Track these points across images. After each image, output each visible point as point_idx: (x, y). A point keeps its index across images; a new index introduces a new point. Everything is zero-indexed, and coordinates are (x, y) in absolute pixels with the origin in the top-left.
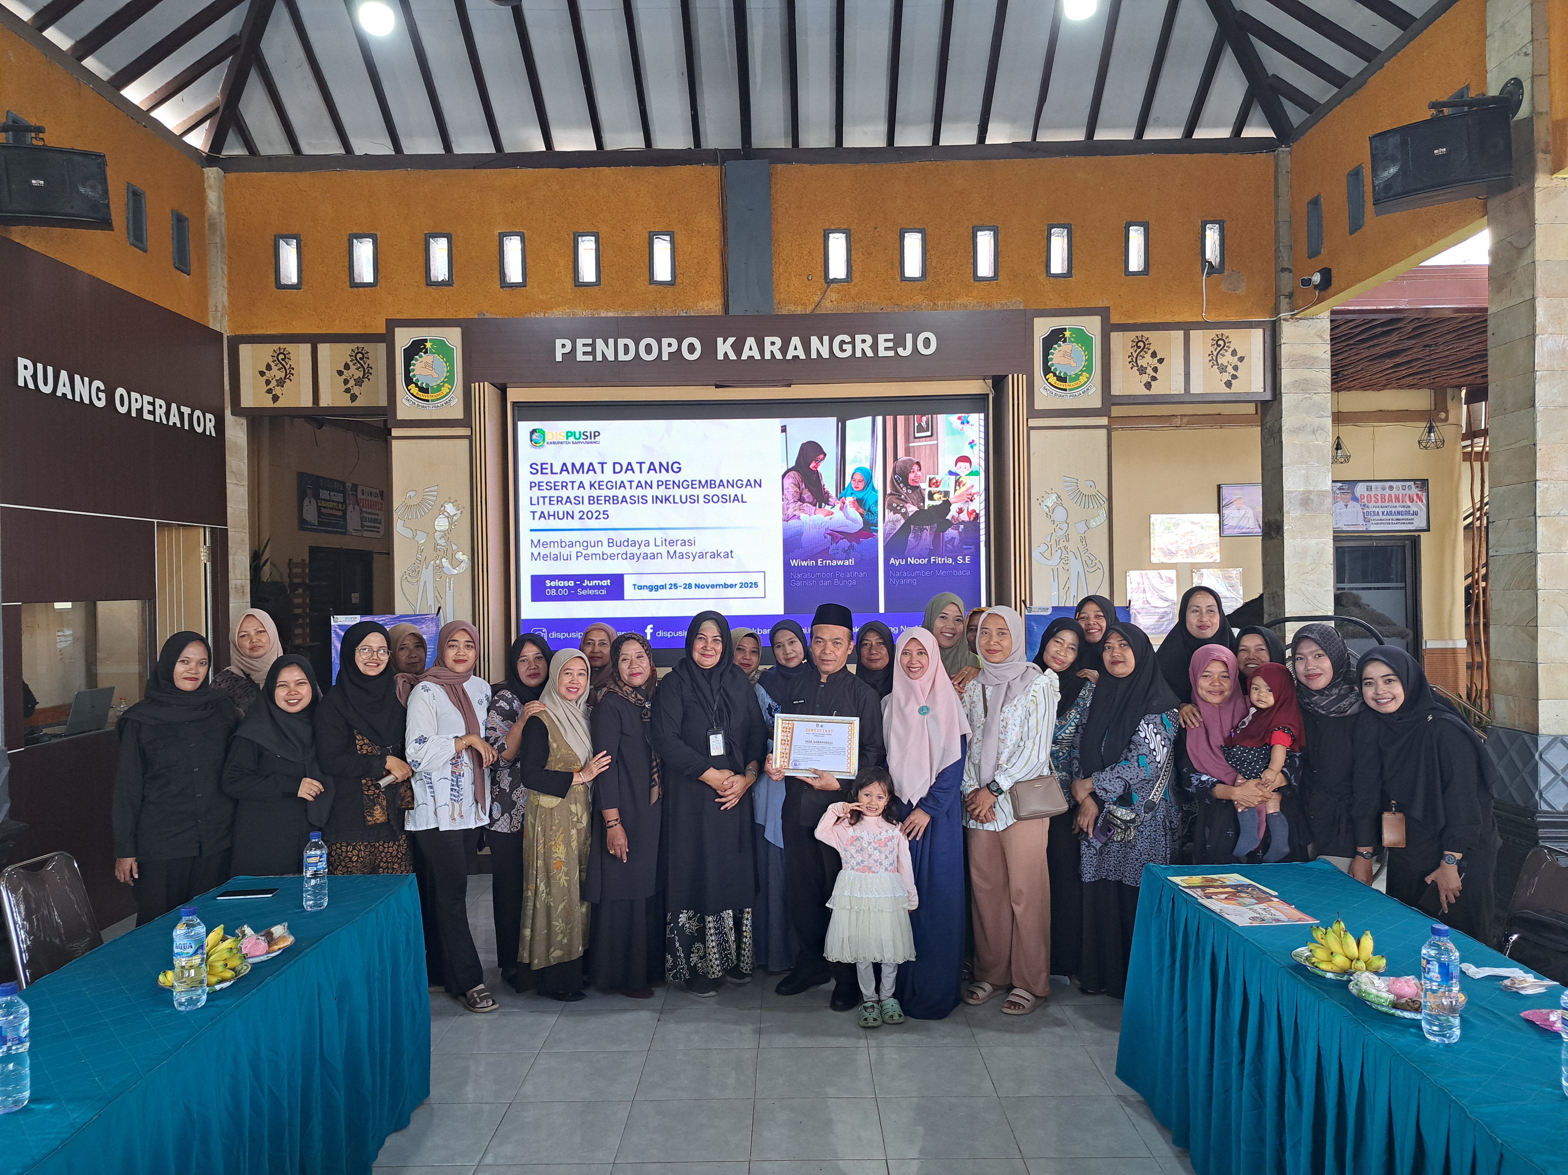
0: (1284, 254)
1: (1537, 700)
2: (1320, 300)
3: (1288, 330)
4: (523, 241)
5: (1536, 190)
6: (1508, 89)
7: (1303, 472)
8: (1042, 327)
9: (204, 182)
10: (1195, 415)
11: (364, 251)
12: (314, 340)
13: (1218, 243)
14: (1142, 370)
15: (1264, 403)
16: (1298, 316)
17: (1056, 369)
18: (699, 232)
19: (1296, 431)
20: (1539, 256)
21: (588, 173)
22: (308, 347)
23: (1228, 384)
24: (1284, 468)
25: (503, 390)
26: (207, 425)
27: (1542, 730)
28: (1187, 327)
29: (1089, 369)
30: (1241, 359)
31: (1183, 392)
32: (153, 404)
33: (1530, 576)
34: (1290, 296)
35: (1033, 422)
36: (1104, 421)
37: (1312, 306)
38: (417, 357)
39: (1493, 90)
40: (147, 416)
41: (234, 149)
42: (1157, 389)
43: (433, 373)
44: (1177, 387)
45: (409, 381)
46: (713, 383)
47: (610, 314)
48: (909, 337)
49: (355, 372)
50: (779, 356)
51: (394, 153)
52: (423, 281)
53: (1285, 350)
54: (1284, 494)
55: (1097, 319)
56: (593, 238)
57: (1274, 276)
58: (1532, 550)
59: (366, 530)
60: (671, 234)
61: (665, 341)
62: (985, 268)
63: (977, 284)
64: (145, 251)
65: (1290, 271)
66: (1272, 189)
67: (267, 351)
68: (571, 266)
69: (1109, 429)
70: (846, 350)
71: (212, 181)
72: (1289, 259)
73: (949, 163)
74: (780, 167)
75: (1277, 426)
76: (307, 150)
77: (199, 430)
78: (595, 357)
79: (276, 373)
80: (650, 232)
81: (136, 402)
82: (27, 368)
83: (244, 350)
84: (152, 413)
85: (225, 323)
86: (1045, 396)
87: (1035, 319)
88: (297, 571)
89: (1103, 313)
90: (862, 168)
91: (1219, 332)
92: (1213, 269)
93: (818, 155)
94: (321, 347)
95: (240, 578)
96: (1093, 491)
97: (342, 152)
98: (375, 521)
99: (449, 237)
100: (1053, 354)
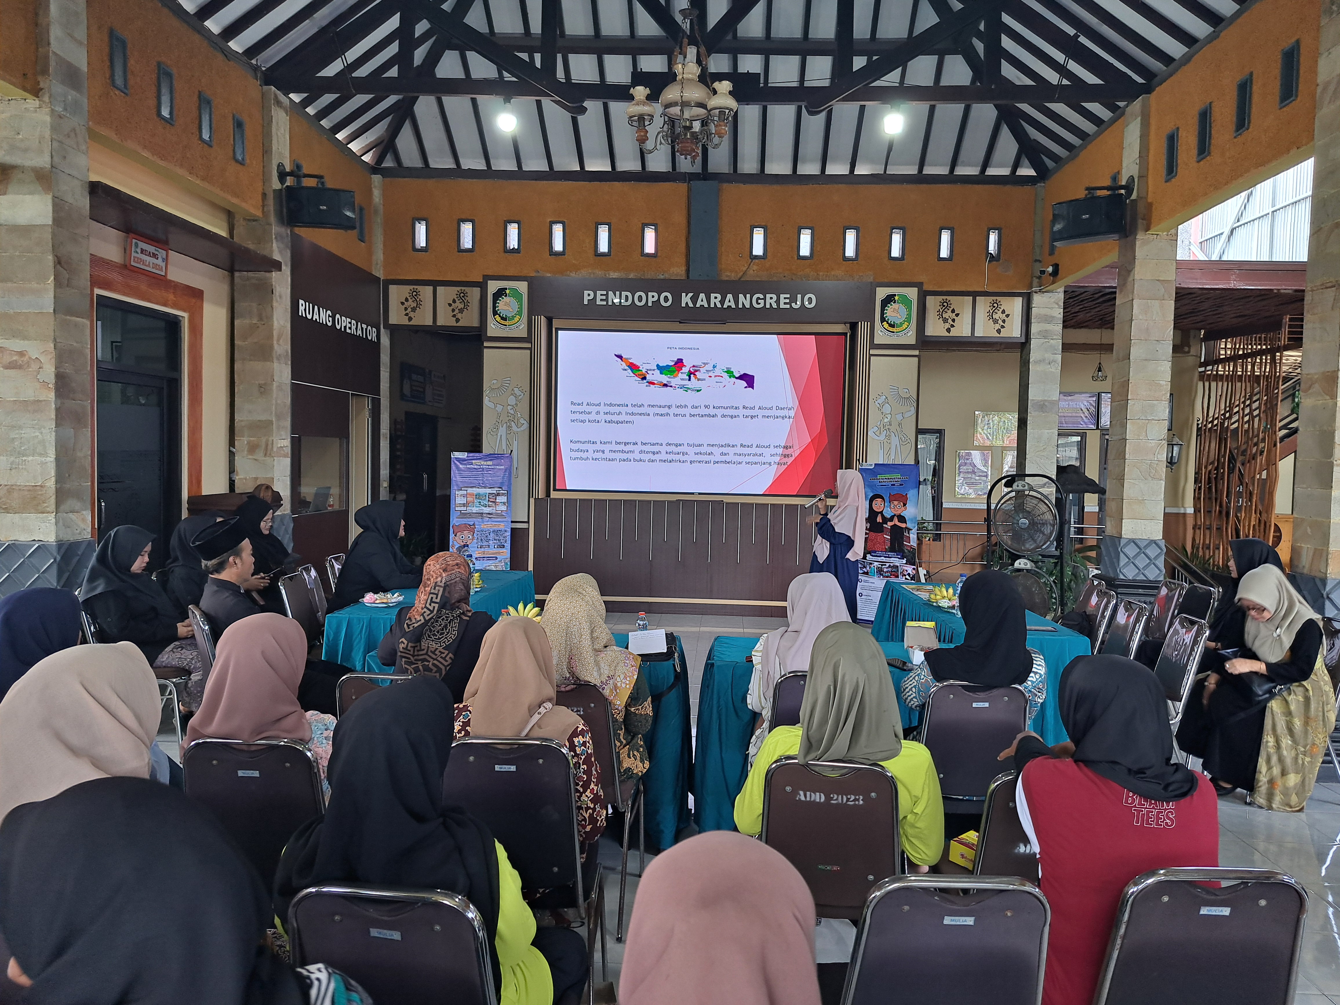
0: (1037, 250)
1: (1122, 519)
2: (1053, 283)
3: (1037, 299)
4: (564, 227)
5: (1137, 240)
6: (1129, 181)
7: (1042, 388)
8: (882, 293)
9: (371, 184)
11: (467, 230)
12: (435, 284)
13: (997, 242)
14: (945, 321)
15: (1020, 343)
16: (1043, 290)
17: (888, 319)
18: (673, 224)
19: (1037, 362)
20: (1137, 277)
21: (605, 186)
22: (430, 288)
23: (999, 331)
24: (1030, 385)
25: (550, 320)
26: (373, 336)
27: (1124, 536)
28: (975, 295)
29: (909, 320)
30: (1008, 316)
31: (970, 335)
32: (351, 323)
34: (1038, 278)
35: (872, 352)
36: (916, 352)
37: (1050, 285)
38: (501, 298)
39: (1124, 180)
40: (348, 331)
41: (388, 163)
42: (954, 332)
43: (510, 309)
44: (966, 332)
45: (495, 313)
46: (678, 320)
47: (617, 276)
48: (799, 296)
49: (459, 305)
50: (719, 305)
51: (486, 169)
52: (502, 250)
53: (1034, 311)
54: (1029, 401)
55: (915, 289)
56: (607, 226)
57: (1032, 264)
60: (656, 226)
61: (650, 294)
62: (850, 251)
63: (844, 261)
64: (349, 235)
65: (1039, 262)
67: (405, 290)
68: (593, 244)
69: (920, 357)
70: (760, 303)
71: (376, 184)
72: (1039, 255)
73: (831, 185)
74: (725, 185)
75: (1028, 358)
76: (433, 165)
77: (370, 338)
78: (607, 303)
79: (411, 304)
80: (642, 223)
81: (344, 322)
82: (302, 305)
83: (393, 289)
84: (350, 328)
85: (382, 272)
86: (881, 336)
87: (877, 288)
88: (398, 426)
89: (919, 285)
90: (776, 187)
91: (995, 298)
92: (993, 258)
93: (749, 178)
94: (439, 288)
95: (385, 429)
96: (907, 395)
97: (454, 166)
98: (441, 396)
99: (519, 223)
100: (887, 310)
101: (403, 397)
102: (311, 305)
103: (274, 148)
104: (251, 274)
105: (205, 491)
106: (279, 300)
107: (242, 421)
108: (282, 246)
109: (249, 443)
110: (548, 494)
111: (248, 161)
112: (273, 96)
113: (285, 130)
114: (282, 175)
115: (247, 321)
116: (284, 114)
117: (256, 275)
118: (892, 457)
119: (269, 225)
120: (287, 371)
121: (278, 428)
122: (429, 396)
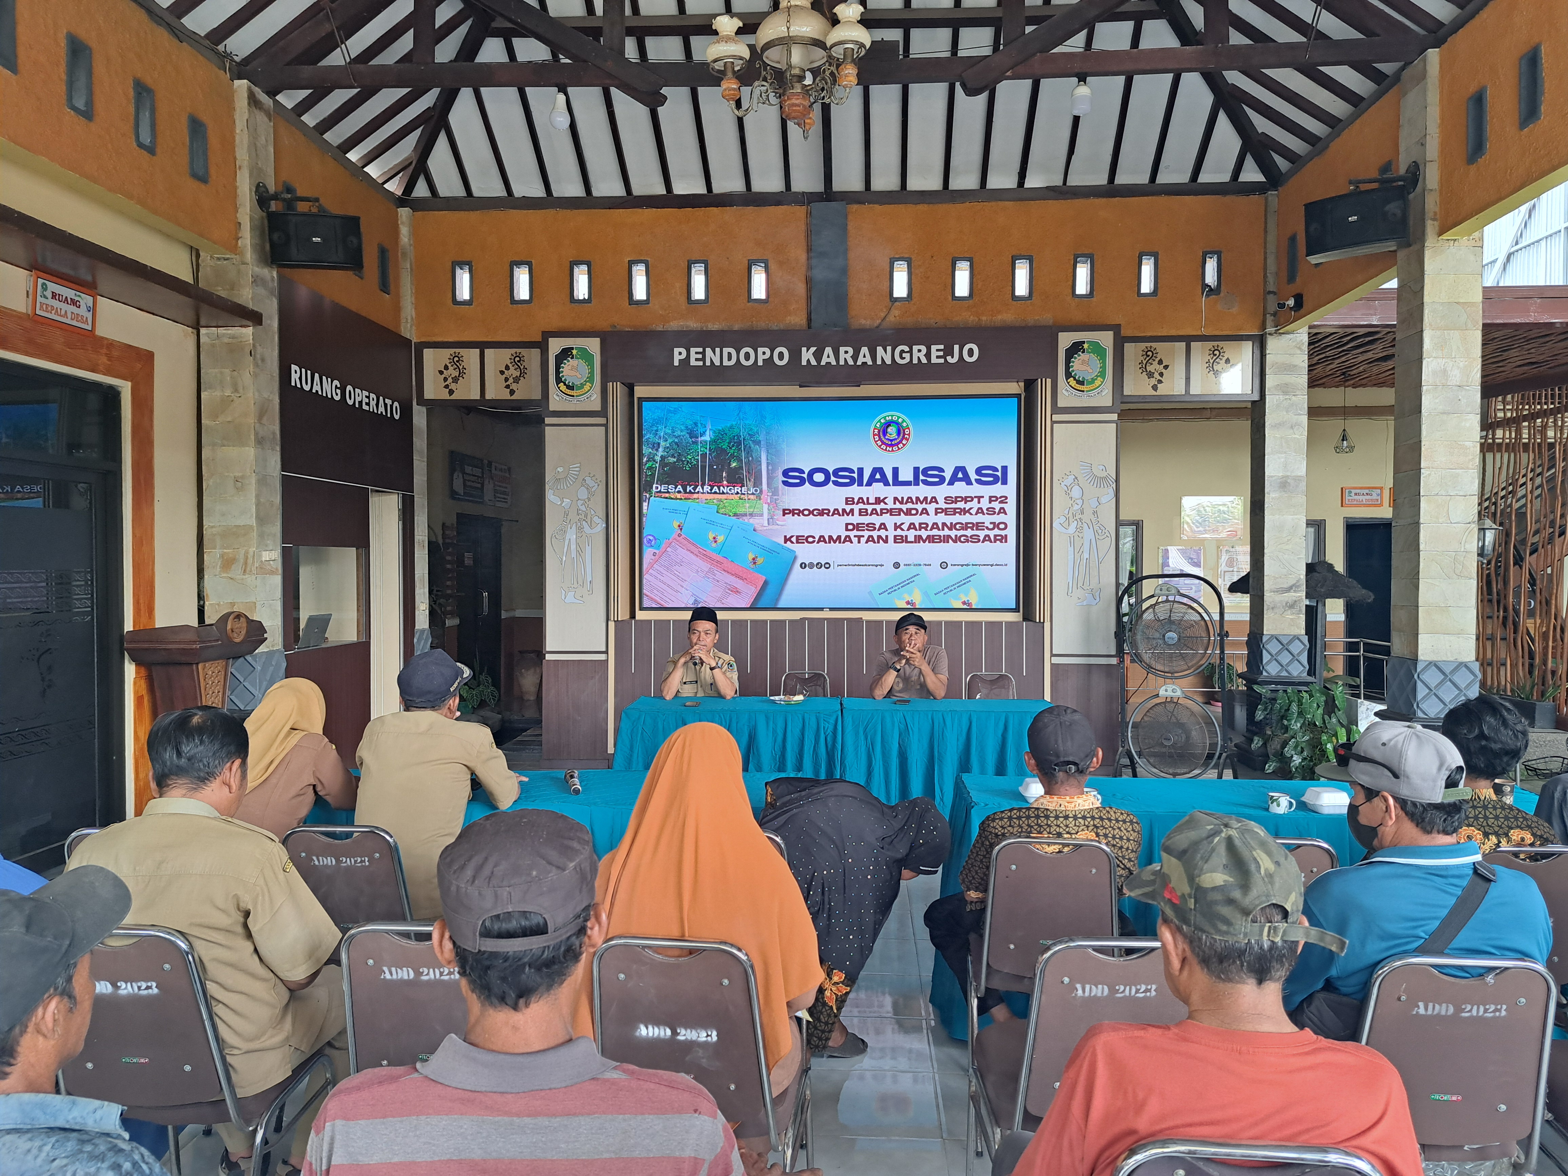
0: (1271, 279)
1: (1417, 634)
2: (1297, 319)
3: (1273, 344)
4: (647, 268)
5: (1426, 249)
6: (1412, 169)
7: (1282, 460)
8: (1065, 340)
9: (398, 219)
11: (522, 276)
12: (482, 346)
13: (1215, 270)
14: (1150, 375)
15: (1253, 402)
16: (1281, 331)
17: (1075, 374)
18: (790, 261)
19: (1277, 426)
20: (1427, 299)
21: (700, 212)
22: (477, 351)
24: (1266, 457)
25: (631, 388)
27: (1420, 657)
28: (1188, 340)
29: (1102, 374)
31: (1183, 394)
32: (368, 397)
33: (1416, 541)
34: (1274, 314)
35: (1056, 417)
36: (1114, 416)
37: (1291, 324)
38: (566, 361)
39: (1402, 171)
40: (365, 407)
41: (421, 192)
42: (1162, 390)
43: (577, 374)
44: (1179, 389)
45: (559, 380)
46: (798, 384)
47: (716, 327)
48: (956, 347)
49: (514, 372)
50: (851, 362)
51: (546, 195)
52: (568, 299)
53: (1269, 359)
54: (1266, 478)
55: (1110, 334)
56: (703, 266)
57: (1262, 298)
58: (1418, 521)
59: (497, 501)
60: (766, 263)
61: (760, 350)
62: (1021, 288)
63: (1015, 303)
64: (362, 278)
65: (1273, 294)
66: (1262, 226)
67: (446, 354)
68: (685, 287)
69: (1118, 423)
70: (905, 357)
71: (404, 219)
72: (1273, 283)
73: (994, 203)
74: (855, 207)
75: (1263, 422)
76: (477, 192)
77: (397, 417)
78: (705, 363)
79: (452, 372)
80: (749, 261)
81: (358, 396)
82: (296, 372)
83: (428, 353)
84: (368, 404)
85: (412, 332)
86: (1067, 397)
87: (1060, 334)
88: (448, 532)
89: (1116, 328)
90: (922, 207)
91: (1215, 344)
92: (1211, 291)
93: (886, 197)
94: (487, 351)
95: (421, 535)
96: (1104, 474)
97: (505, 194)
98: (504, 493)
99: (589, 264)
100: (1073, 362)
101: (453, 495)
102: (309, 372)
104: (221, 330)
105: (161, 621)
106: (260, 362)
107: (212, 527)
108: (263, 291)
109: (222, 556)
110: (633, 616)
111: (212, 177)
112: (247, 93)
113: (267, 141)
114: (263, 199)
115: (218, 393)
116: (266, 119)
117: (229, 332)
118: (1086, 555)
119: (244, 263)
120: (275, 460)
121: (261, 536)
122: (488, 495)
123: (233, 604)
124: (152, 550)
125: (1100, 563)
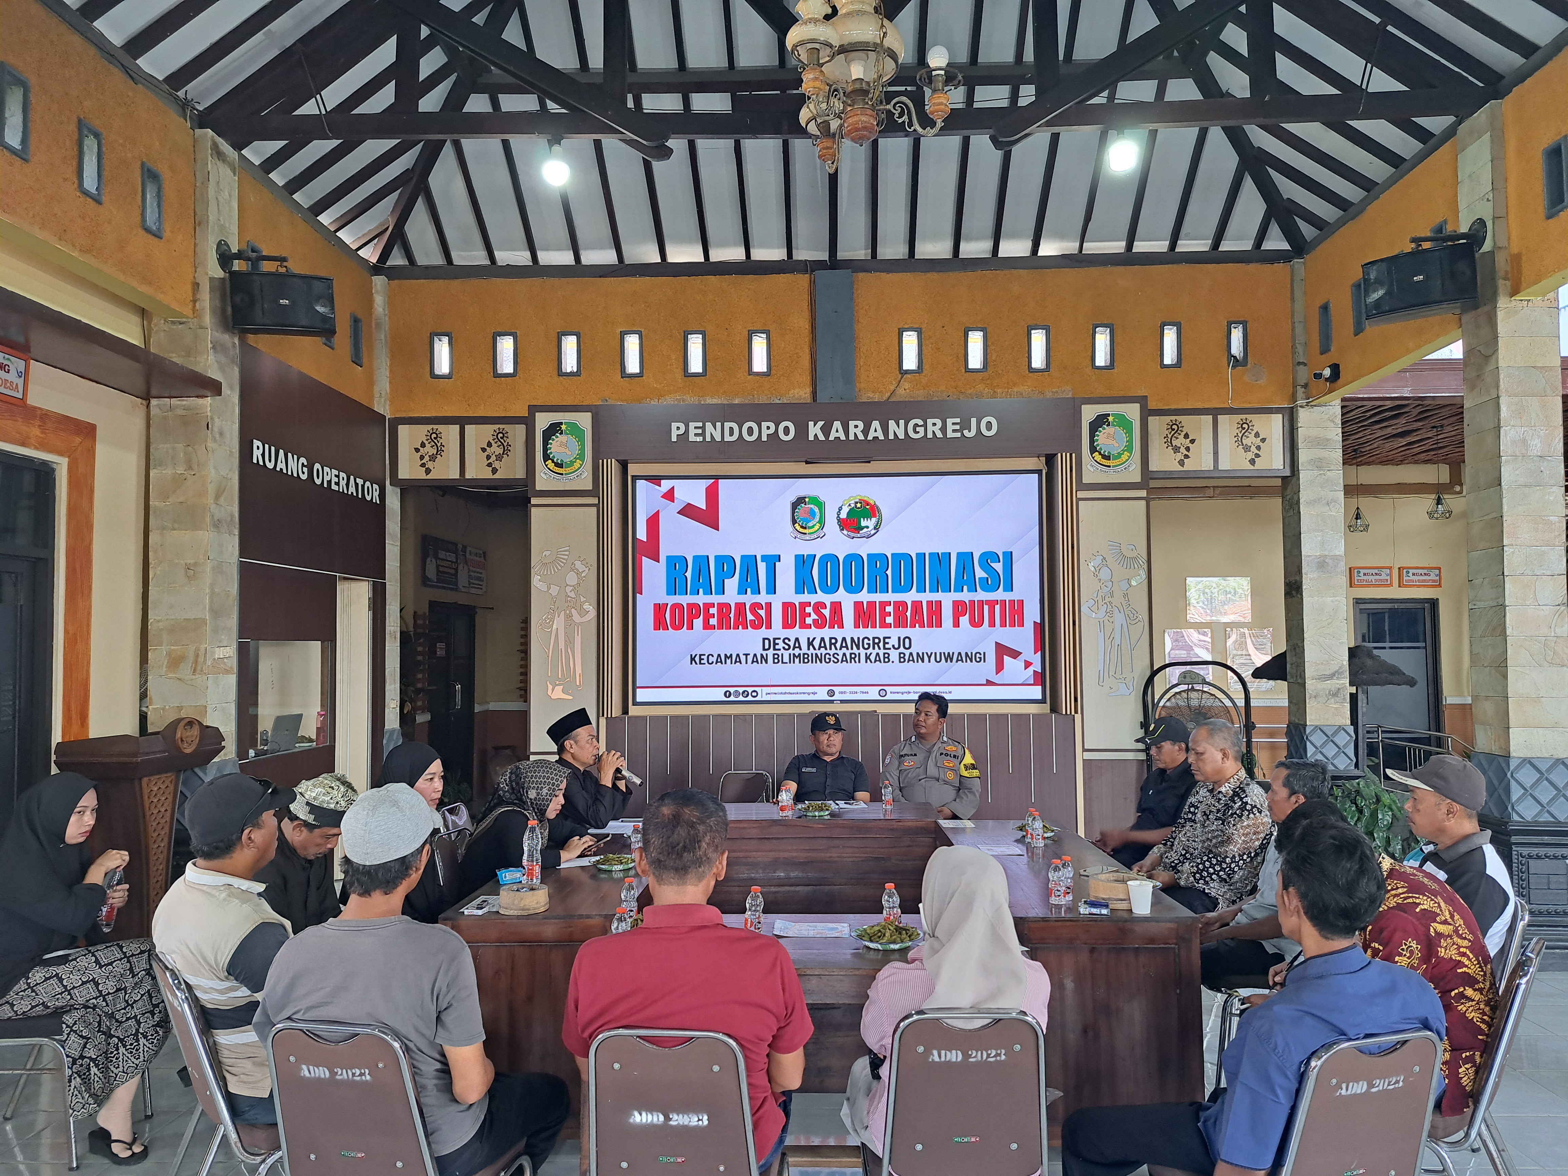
0: (1300, 349)
1: (1508, 728)
2: (1331, 391)
3: (1304, 416)
4: (641, 338)
5: (1498, 310)
6: (1475, 227)
7: (1319, 538)
8: (1089, 413)
9: (372, 288)
10: (1227, 487)
11: (506, 346)
12: (462, 422)
13: (1241, 340)
14: (1176, 450)
15: (1284, 478)
16: (1311, 404)
17: (1101, 449)
18: (791, 330)
19: (1311, 503)
20: (1501, 363)
21: (697, 281)
22: (457, 428)
23: (1252, 462)
24: (1302, 535)
25: (624, 466)
26: (374, 495)
27: (1513, 754)
28: (1215, 413)
29: (1129, 448)
30: (1263, 440)
31: (1212, 468)
32: (337, 476)
33: (1500, 625)
34: (1305, 386)
35: (1081, 494)
36: (1143, 493)
37: (1323, 396)
38: (554, 437)
39: (1464, 229)
40: (334, 487)
41: (397, 259)
42: (1189, 465)
43: (567, 451)
44: (1207, 464)
45: (546, 457)
46: (804, 459)
47: (715, 401)
48: (974, 421)
49: (496, 449)
50: (861, 437)
51: (531, 264)
52: (555, 371)
53: (1302, 433)
54: (1303, 558)
55: (1137, 406)
56: (701, 336)
57: (1291, 368)
58: (1501, 603)
59: (472, 587)
60: (768, 333)
61: (764, 425)
62: (1038, 360)
63: (1031, 374)
64: (333, 349)
65: (1305, 364)
66: (1289, 295)
67: (423, 430)
68: (681, 360)
69: (1148, 500)
70: (918, 432)
71: (379, 287)
72: (1304, 354)
73: (1007, 272)
74: (860, 275)
75: (1296, 498)
76: (456, 261)
77: (368, 498)
78: (704, 438)
79: (429, 450)
80: (749, 331)
81: (327, 475)
82: (258, 448)
83: (403, 430)
84: (337, 484)
85: (387, 407)
86: (1092, 472)
87: (1083, 406)
88: (420, 622)
89: (1142, 401)
90: (933, 276)
91: (1244, 417)
92: (1237, 362)
93: (893, 266)
94: (468, 428)
95: (393, 625)
96: (1134, 554)
97: (487, 262)
98: (479, 579)
99: (578, 335)
100: (1098, 436)
101: (425, 581)
102: (273, 448)
103: (212, 218)
104: (174, 401)
105: (95, 731)
106: (217, 436)
107: (158, 621)
108: (223, 359)
109: (169, 654)
110: (625, 711)
111: (167, 233)
112: (209, 144)
113: (230, 196)
114: (225, 258)
115: (169, 472)
116: (229, 172)
117: (184, 403)
118: (1117, 641)
119: (201, 327)
120: (233, 544)
121: (215, 630)
122: (463, 579)
123: (180, 708)
124: (88, 649)
125: (1132, 649)
